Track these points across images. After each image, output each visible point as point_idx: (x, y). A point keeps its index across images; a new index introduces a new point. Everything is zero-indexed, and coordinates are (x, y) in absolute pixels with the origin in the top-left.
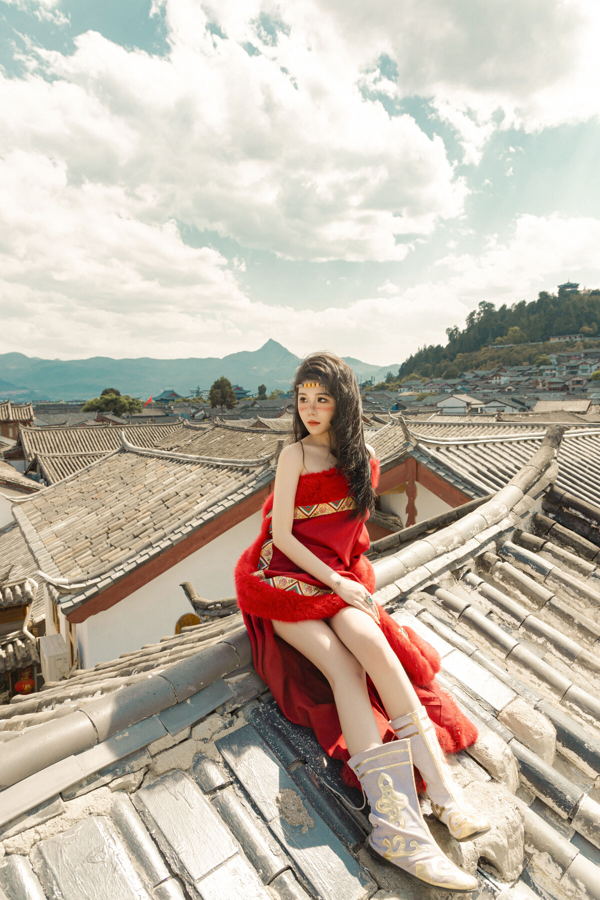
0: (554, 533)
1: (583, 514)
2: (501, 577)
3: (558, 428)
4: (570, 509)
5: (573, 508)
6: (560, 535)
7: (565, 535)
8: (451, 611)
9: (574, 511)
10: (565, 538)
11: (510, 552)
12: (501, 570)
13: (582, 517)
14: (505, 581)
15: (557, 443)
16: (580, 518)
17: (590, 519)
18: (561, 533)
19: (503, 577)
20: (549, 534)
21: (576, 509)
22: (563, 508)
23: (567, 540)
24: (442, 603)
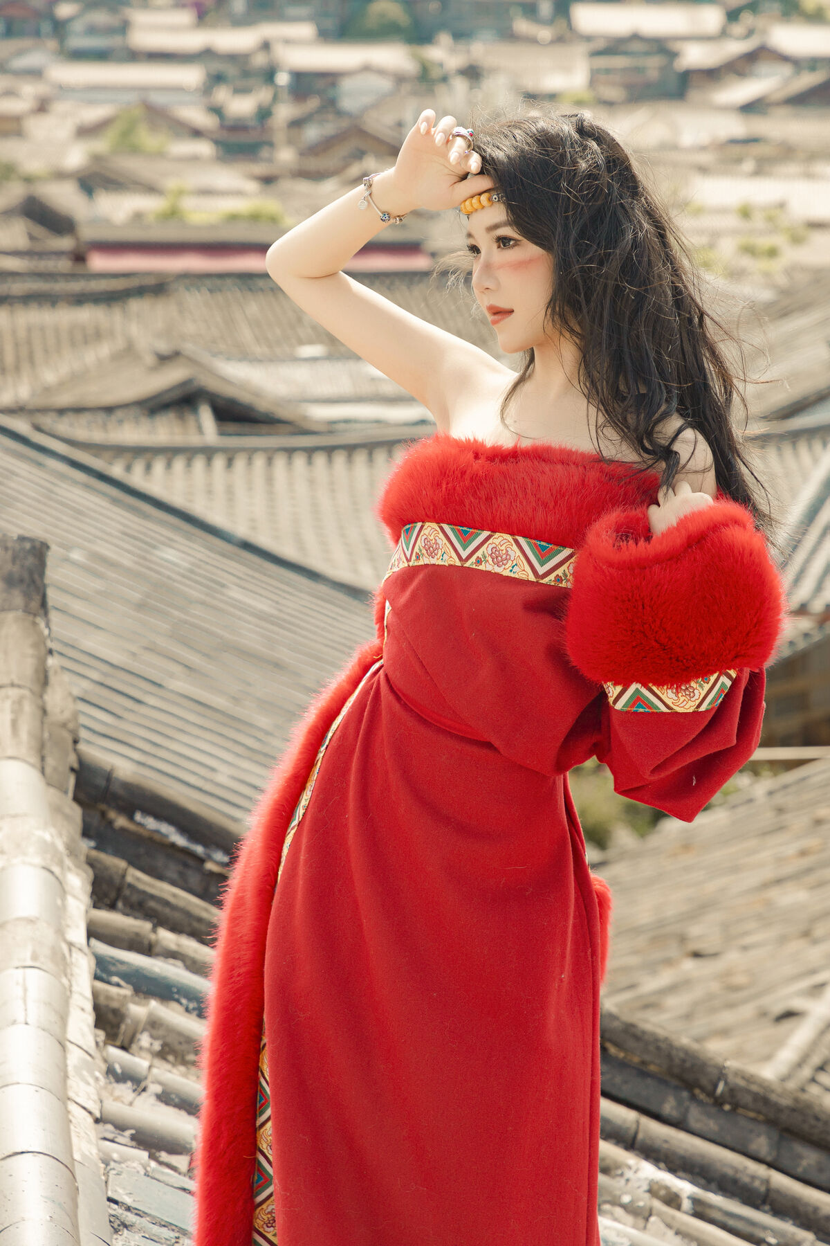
0: (135, 898)
1: (183, 829)
2: (157, 1046)
3: (28, 546)
4: (138, 817)
5: (147, 812)
6: (152, 904)
7: (166, 903)
8: (164, 1156)
9: (151, 823)
10: (167, 911)
11: (111, 974)
12: (154, 1024)
13: (180, 840)
14: (171, 1058)
15: (37, 598)
16: (173, 846)
17: (205, 845)
18: (153, 897)
19: (164, 1045)
20: (120, 904)
21: (158, 817)
22: (112, 814)
23: (177, 916)
24: (133, 1138)
